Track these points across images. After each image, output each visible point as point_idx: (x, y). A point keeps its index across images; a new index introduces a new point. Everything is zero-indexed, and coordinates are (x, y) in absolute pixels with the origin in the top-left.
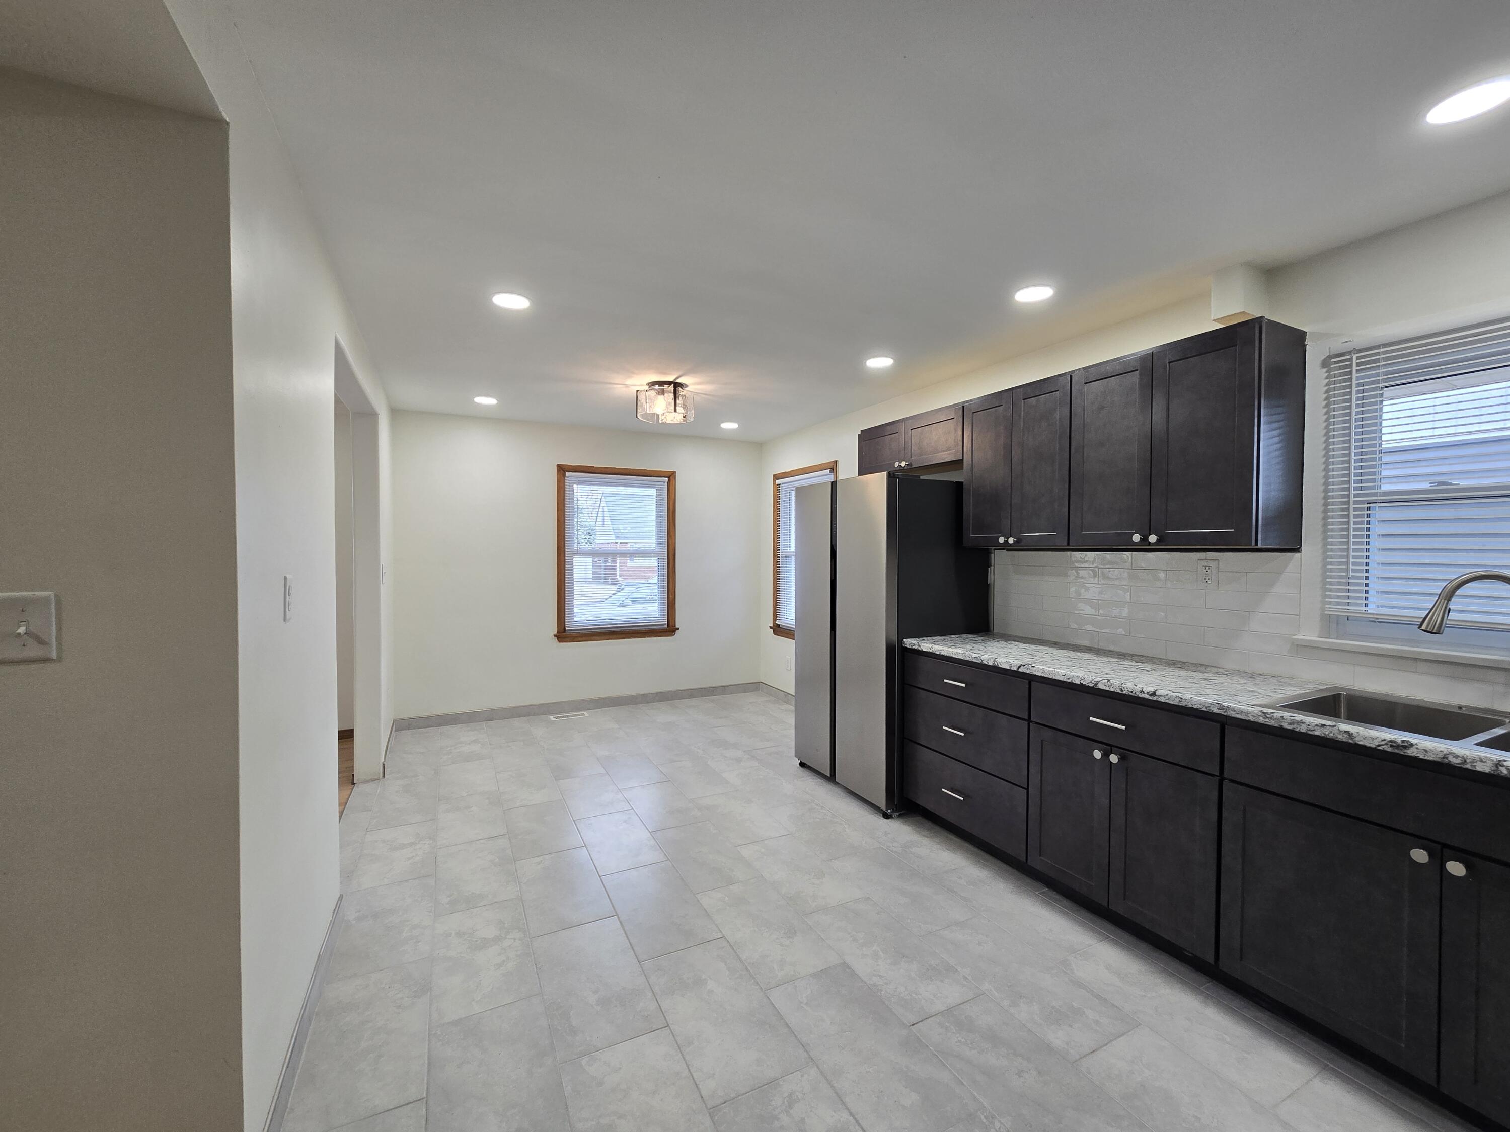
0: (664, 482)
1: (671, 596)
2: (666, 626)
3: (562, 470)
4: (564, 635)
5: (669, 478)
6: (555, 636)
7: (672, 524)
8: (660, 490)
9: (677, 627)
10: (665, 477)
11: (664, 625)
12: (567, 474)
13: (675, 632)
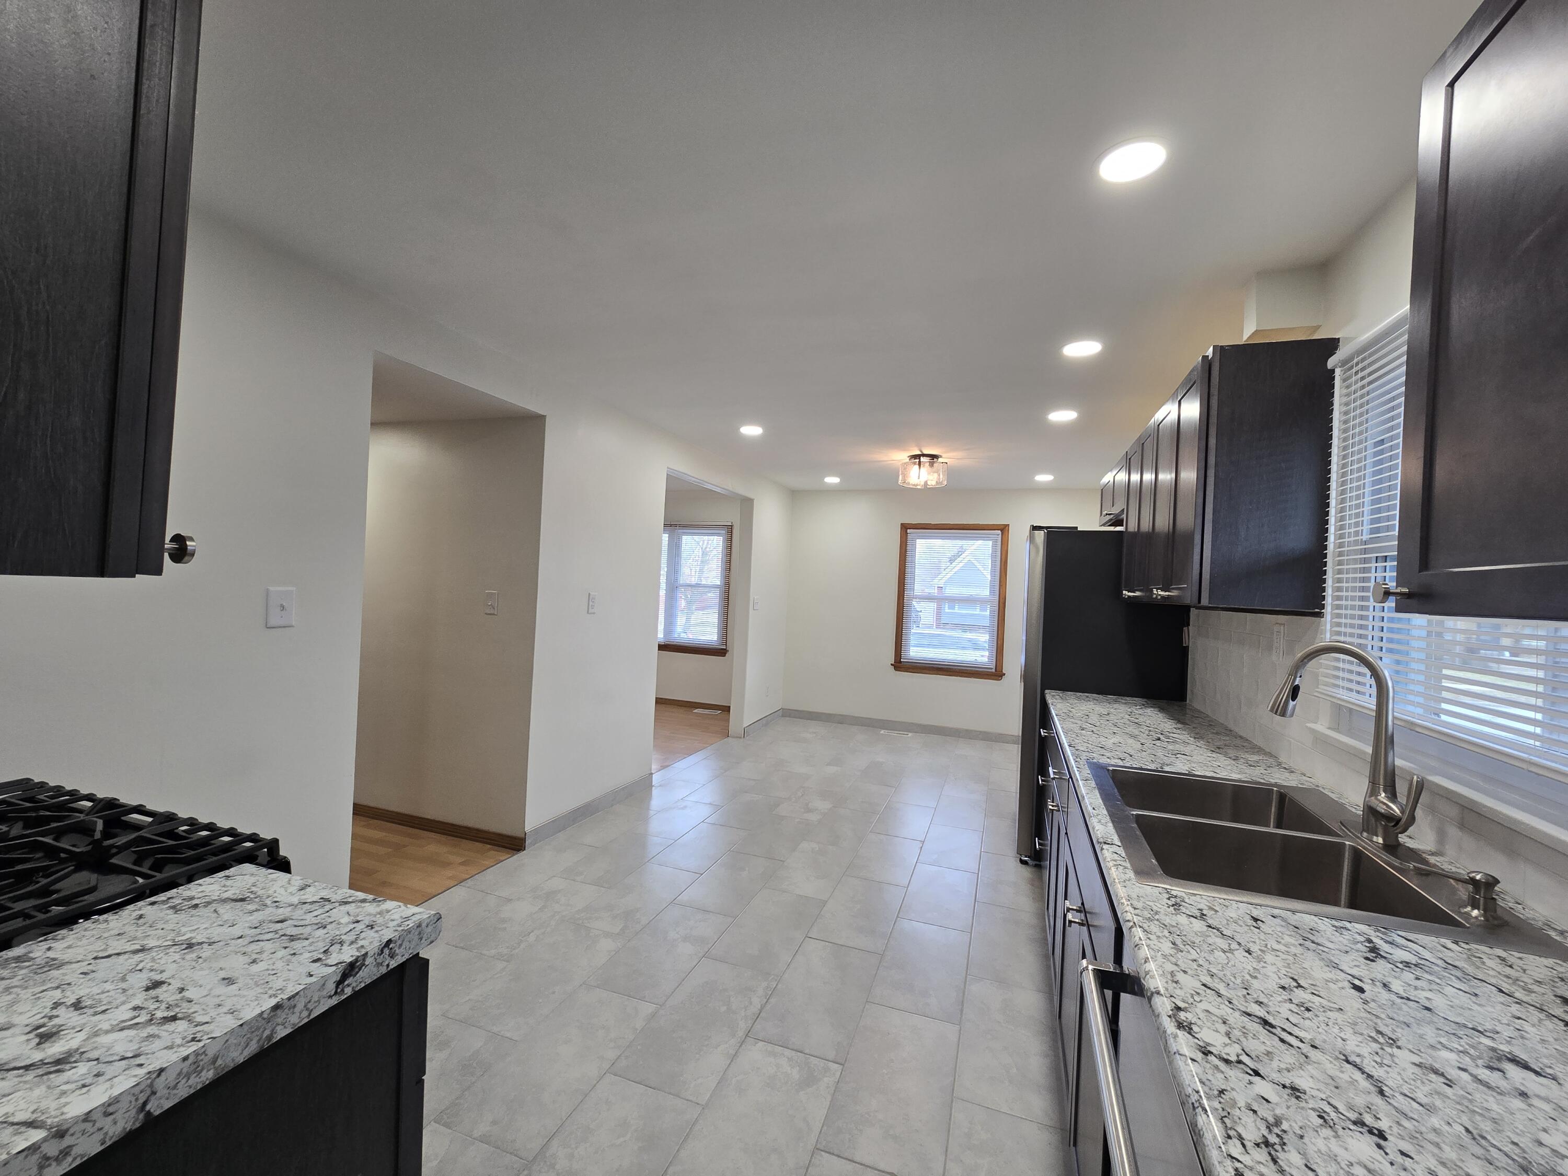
0: (998, 535)
1: (999, 642)
2: (994, 670)
3: (905, 528)
4: (900, 665)
5: (1002, 530)
6: (891, 664)
7: (1003, 574)
8: (995, 542)
9: (1004, 672)
10: (998, 530)
11: (992, 668)
12: (909, 531)
13: (1002, 677)
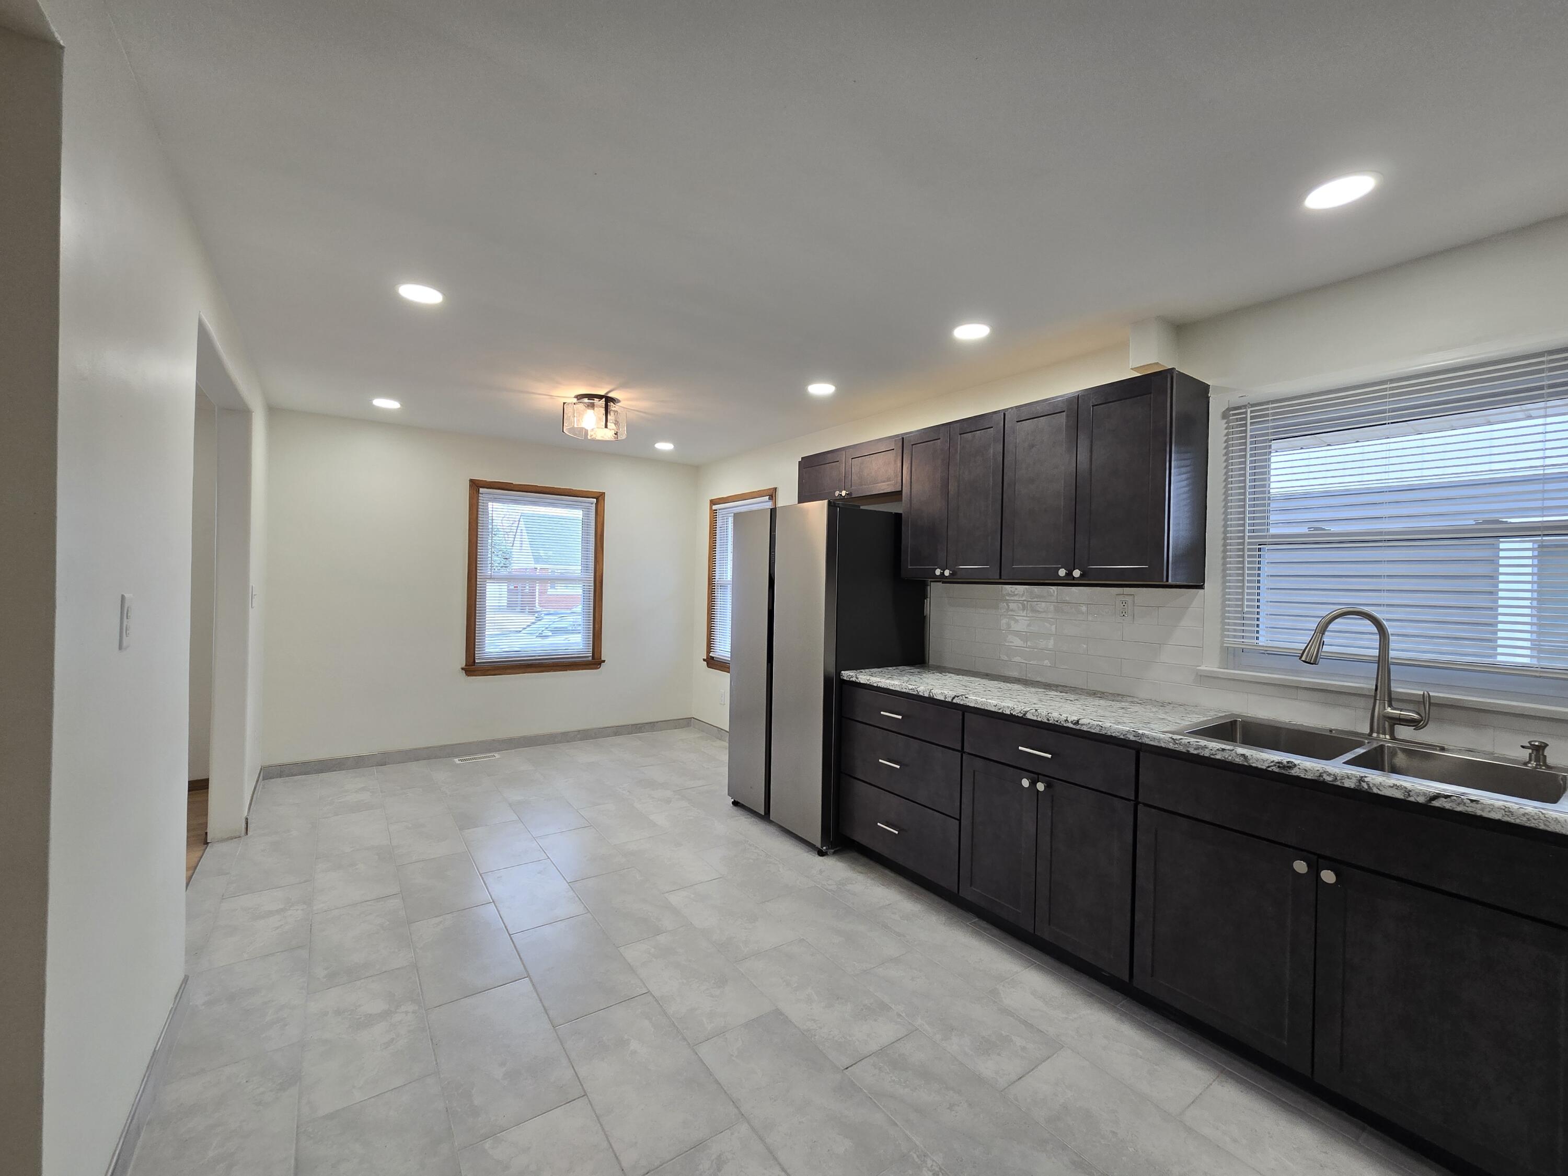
0: (592, 504)
1: (597, 626)
2: (590, 658)
3: (476, 485)
4: (473, 667)
5: (597, 499)
6: (462, 669)
7: (599, 548)
8: (586, 512)
9: (603, 659)
10: (593, 498)
11: (588, 657)
12: (481, 490)
13: (600, 664)
